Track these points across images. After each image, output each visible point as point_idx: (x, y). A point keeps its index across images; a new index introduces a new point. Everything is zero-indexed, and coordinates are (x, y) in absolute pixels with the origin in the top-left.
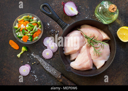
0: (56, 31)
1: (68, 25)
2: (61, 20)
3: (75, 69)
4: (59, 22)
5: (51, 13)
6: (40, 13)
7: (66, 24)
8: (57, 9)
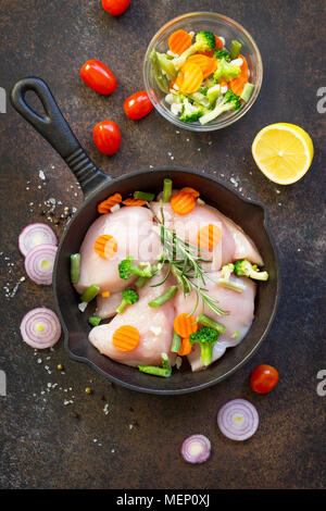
0: (66, 208)
1: (109, 179)
2: (84, 155)
3: (103, 355)
4: (76, 161)
5: (48, 120)
6: (20, 126)
7: (99, 172)
8: (88, 123)
